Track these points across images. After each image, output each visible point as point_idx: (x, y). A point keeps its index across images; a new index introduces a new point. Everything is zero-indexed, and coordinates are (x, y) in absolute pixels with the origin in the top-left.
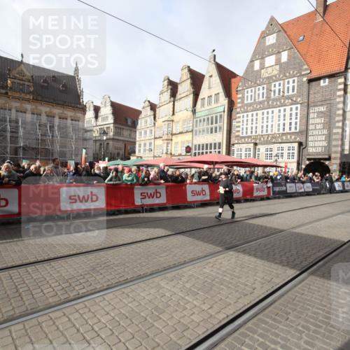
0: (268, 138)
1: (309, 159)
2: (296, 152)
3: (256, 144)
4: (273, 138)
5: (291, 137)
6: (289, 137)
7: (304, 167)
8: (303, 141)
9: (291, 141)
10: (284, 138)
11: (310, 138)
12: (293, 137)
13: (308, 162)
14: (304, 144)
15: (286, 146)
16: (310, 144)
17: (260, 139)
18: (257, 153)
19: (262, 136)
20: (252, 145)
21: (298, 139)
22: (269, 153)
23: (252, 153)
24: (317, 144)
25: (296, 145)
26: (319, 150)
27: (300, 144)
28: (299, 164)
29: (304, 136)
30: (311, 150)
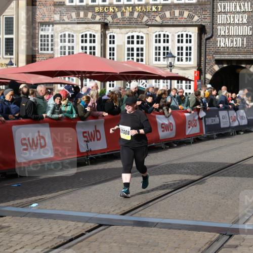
0: (132, 13)
1: (218, 62)
2: (194, 45)
3: (105, 26)
4: (143, 13)
5: (181, 14)
6: (177, 13)
7: (209, 77)
8: (207, 22)
9: (183, 22)
10: (168, 14)
11: (220, 19)
12: (186, 14)
13: (216, 68)
14: (208, 30)
15: (173, 33)
16: (221, 30)
17: (114, 16)
18: (108, 46)
19: (119, 7)
20: (98, 27)
21: (196, 18)
22: (135, 46)
23: (98, 45)
24: (233, 30)
25: (193, 32)
26: (239, 42)
27: (202, 30)
28: (200, 71)
29: (208, 14)
30: (222, 43)
